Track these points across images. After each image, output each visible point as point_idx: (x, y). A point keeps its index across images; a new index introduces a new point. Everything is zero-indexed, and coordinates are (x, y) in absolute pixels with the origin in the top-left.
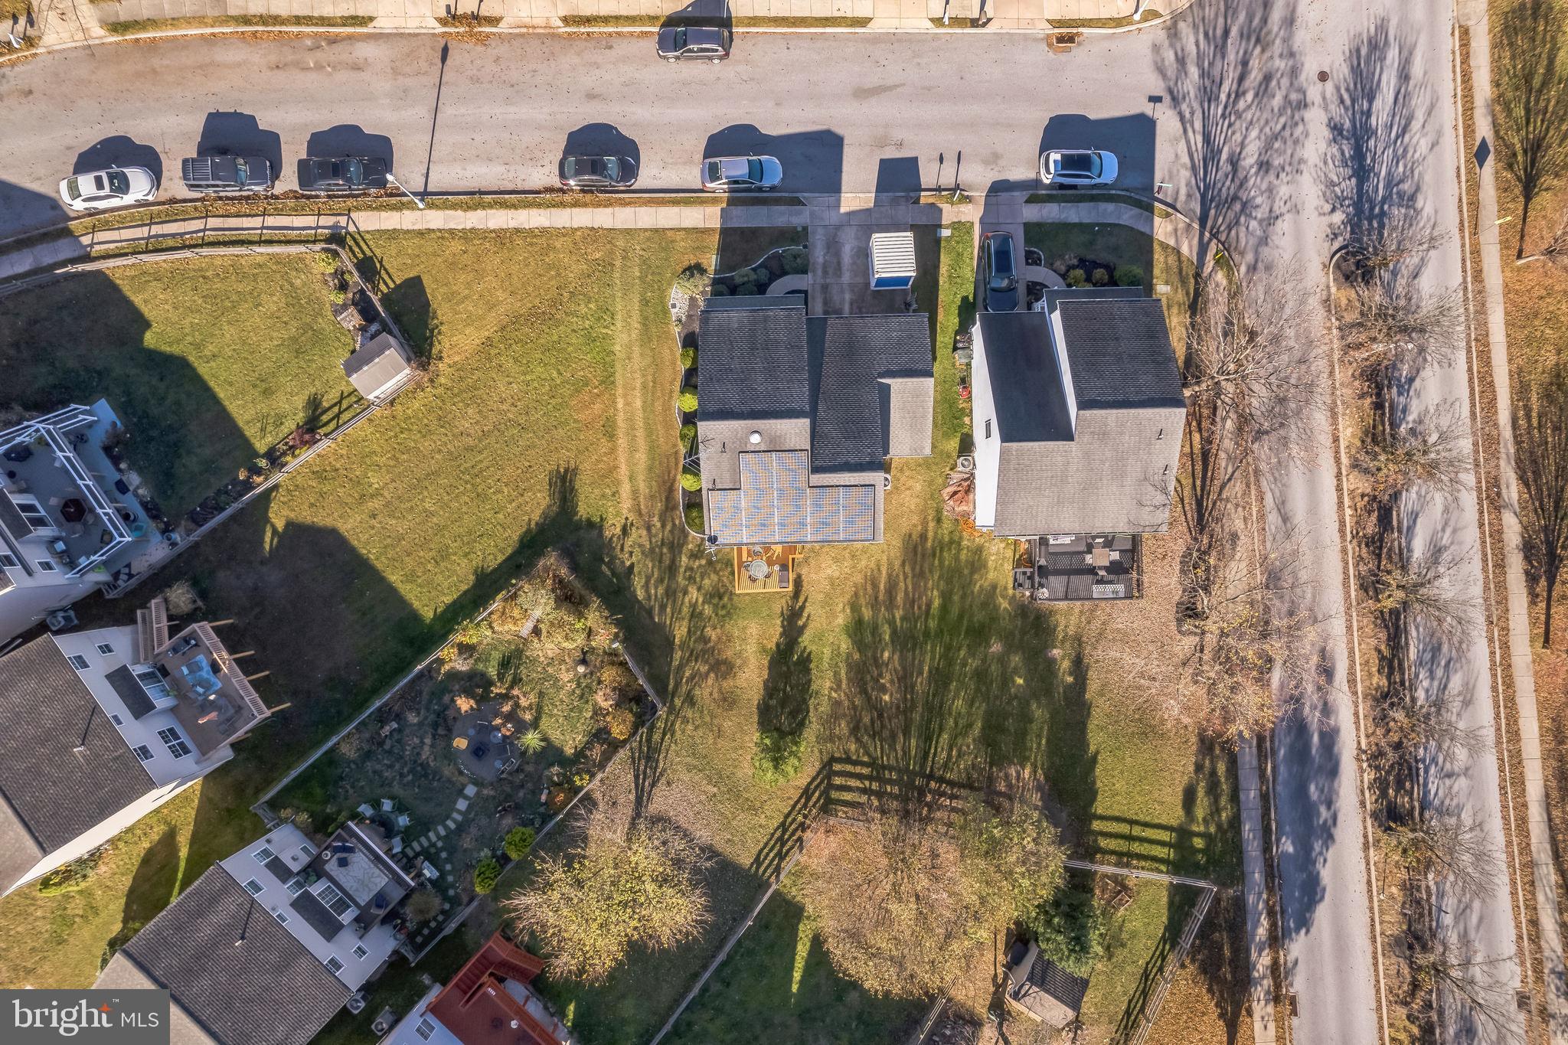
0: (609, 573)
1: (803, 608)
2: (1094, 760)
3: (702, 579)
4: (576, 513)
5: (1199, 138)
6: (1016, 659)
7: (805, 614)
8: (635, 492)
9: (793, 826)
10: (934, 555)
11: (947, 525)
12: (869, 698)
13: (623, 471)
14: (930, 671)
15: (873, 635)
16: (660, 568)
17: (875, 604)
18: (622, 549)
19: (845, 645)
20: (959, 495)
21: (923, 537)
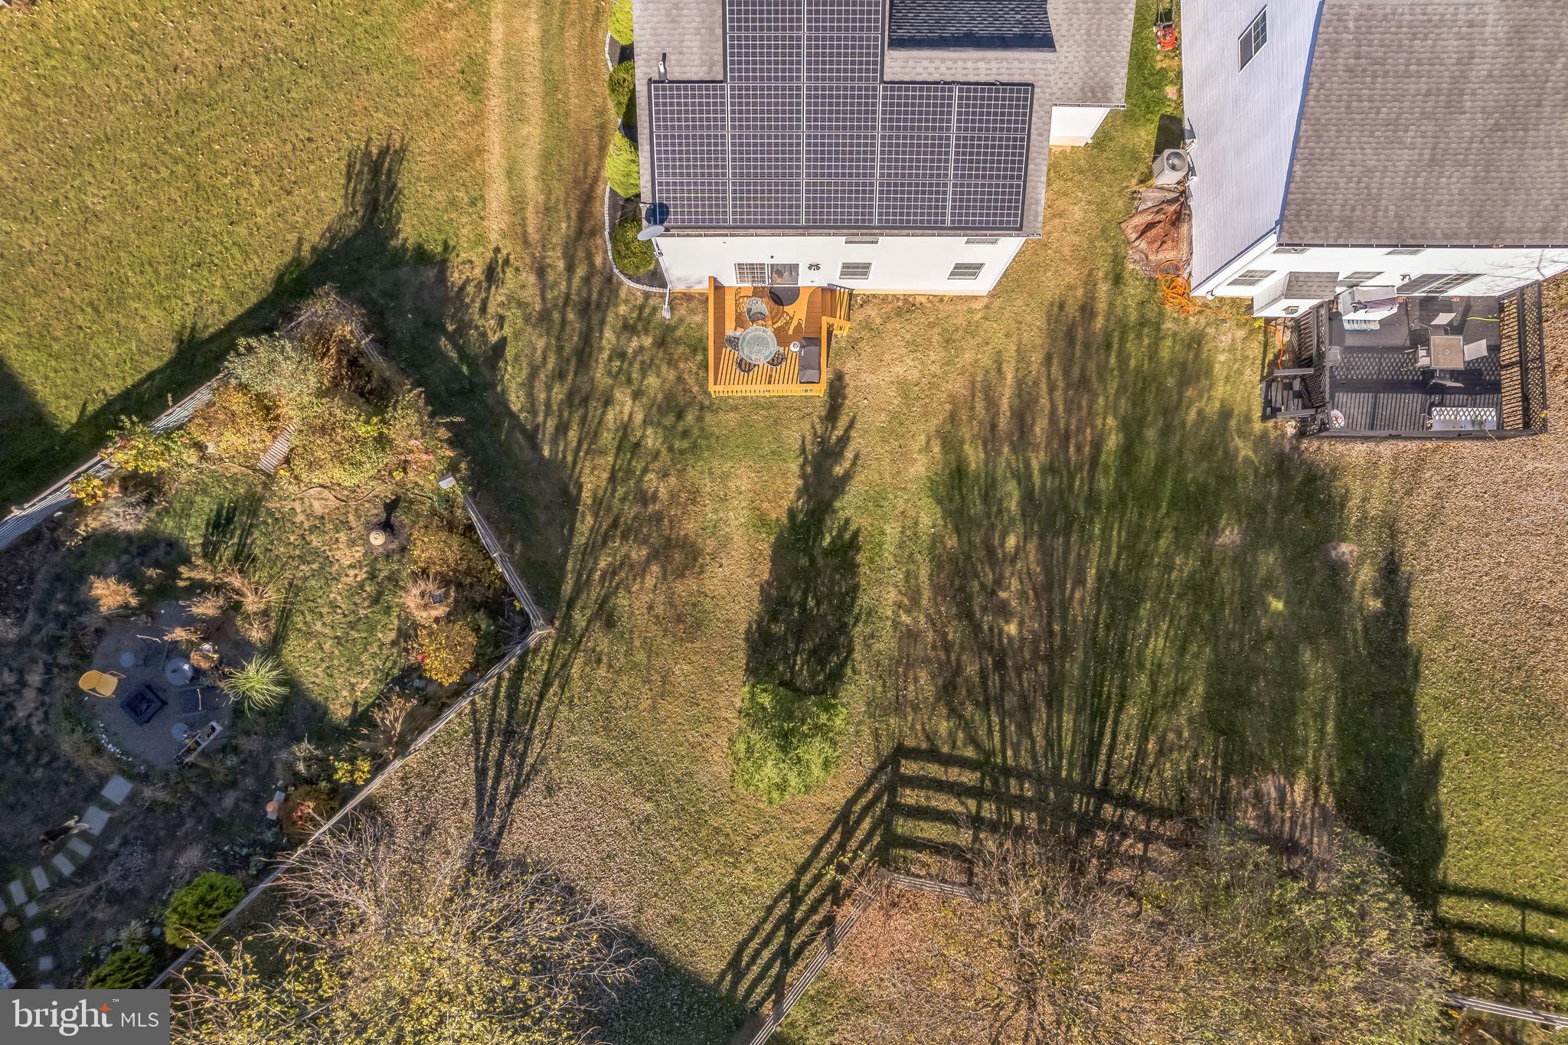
0: (454, 355)
1: (844, 440)
2: (1434, 768)
3: (644, 374)
4: (395, 234)
6: (1268, 560)
7: (849, 455)
8: (517, 204)
9: (815, 893)
10: (1108, 346)
11: (1134, 291)
12: (977, 628)
13: (495, 160)
14: (1100, 578)
15: (986, 498)
16: (560, 349)
17: (990, 437)
18: (483, 310)
19: (929, 517)
20: (1157, 230)
21: (1087, 310)
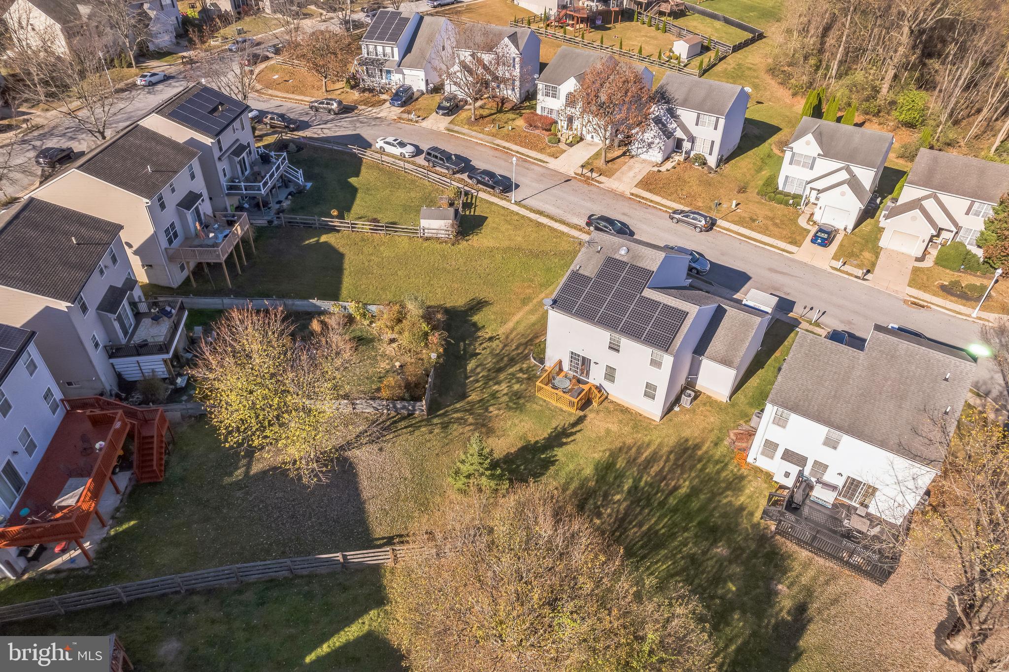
0: (462, 348)
1: (575, 433)
3: (516, 383)
4: (472, 316)
6: (736, 570)
7: (572, 438)
8: (514, 329)
10: (700, 461)
11: (722, 449)
13: (516, 318)
14: (649, 529)
15: (616, 478)
17: (631, 462)
18: (481, 344)
19: (588, 471)
20: (743, 436)
21: (697, 447)
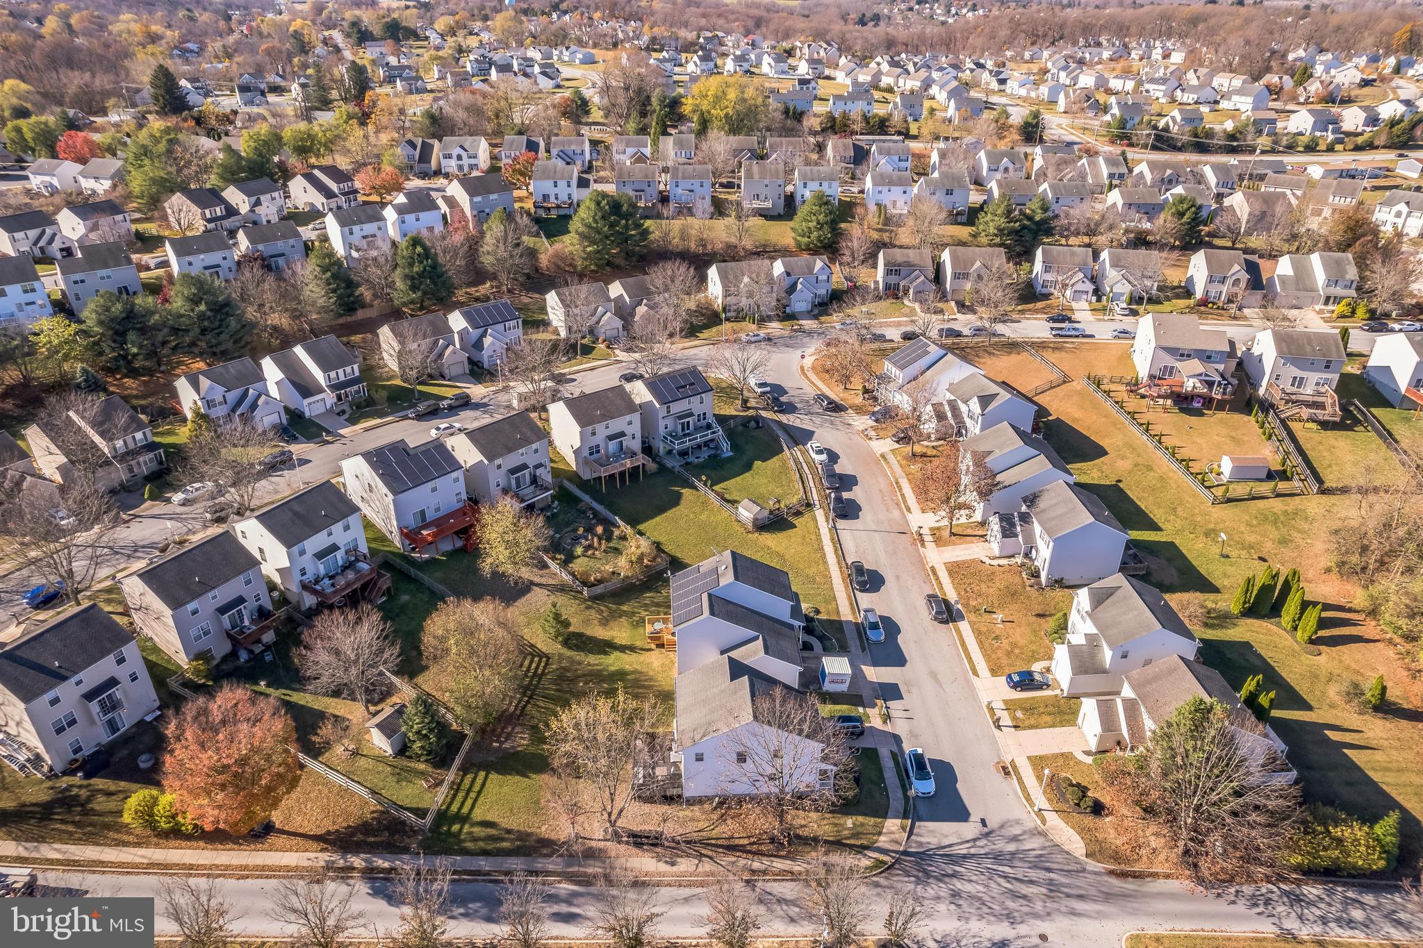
1: (634, 651)
5: (964, 852)
7: (632, 653)
12: (581, 676)
15: (617, 679)
16: (659, 601)
19: (613, 668)
